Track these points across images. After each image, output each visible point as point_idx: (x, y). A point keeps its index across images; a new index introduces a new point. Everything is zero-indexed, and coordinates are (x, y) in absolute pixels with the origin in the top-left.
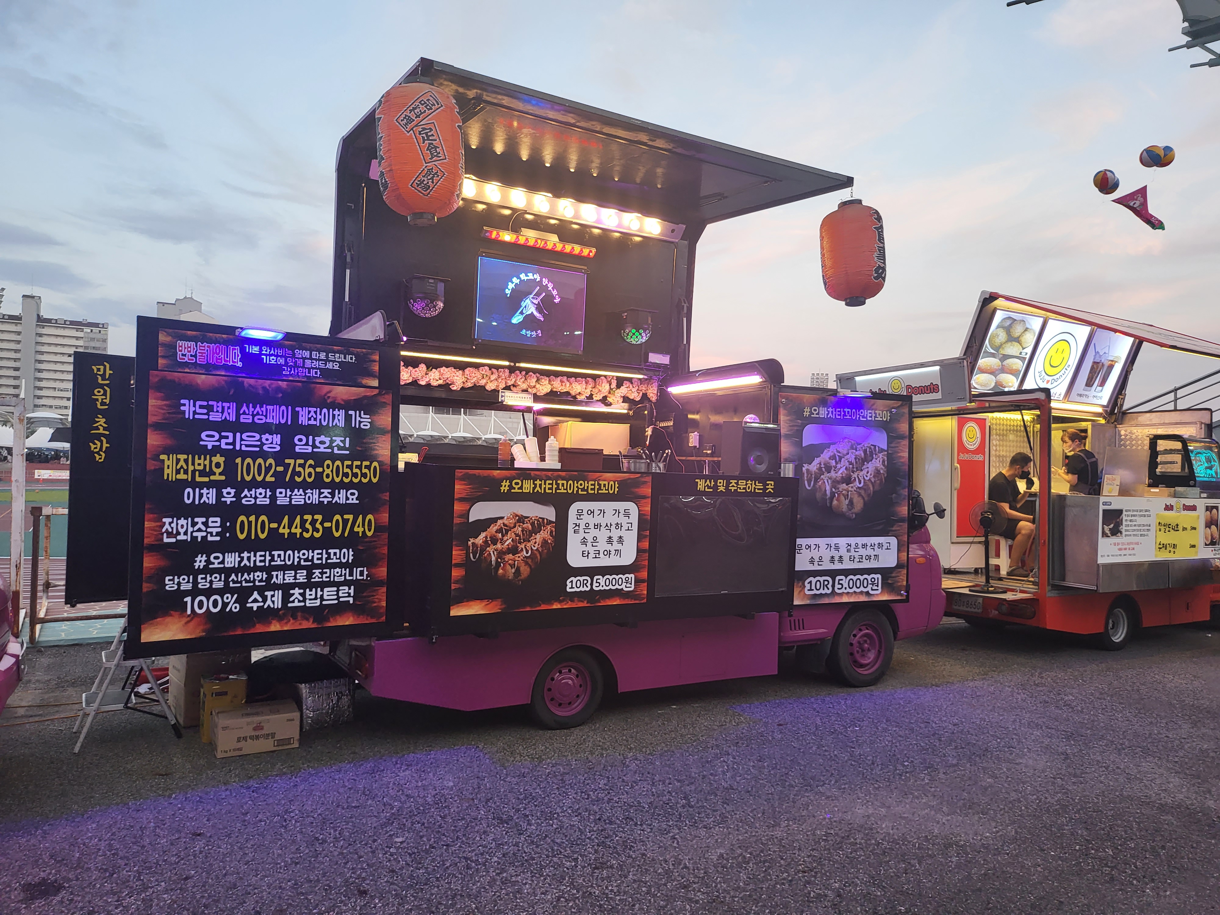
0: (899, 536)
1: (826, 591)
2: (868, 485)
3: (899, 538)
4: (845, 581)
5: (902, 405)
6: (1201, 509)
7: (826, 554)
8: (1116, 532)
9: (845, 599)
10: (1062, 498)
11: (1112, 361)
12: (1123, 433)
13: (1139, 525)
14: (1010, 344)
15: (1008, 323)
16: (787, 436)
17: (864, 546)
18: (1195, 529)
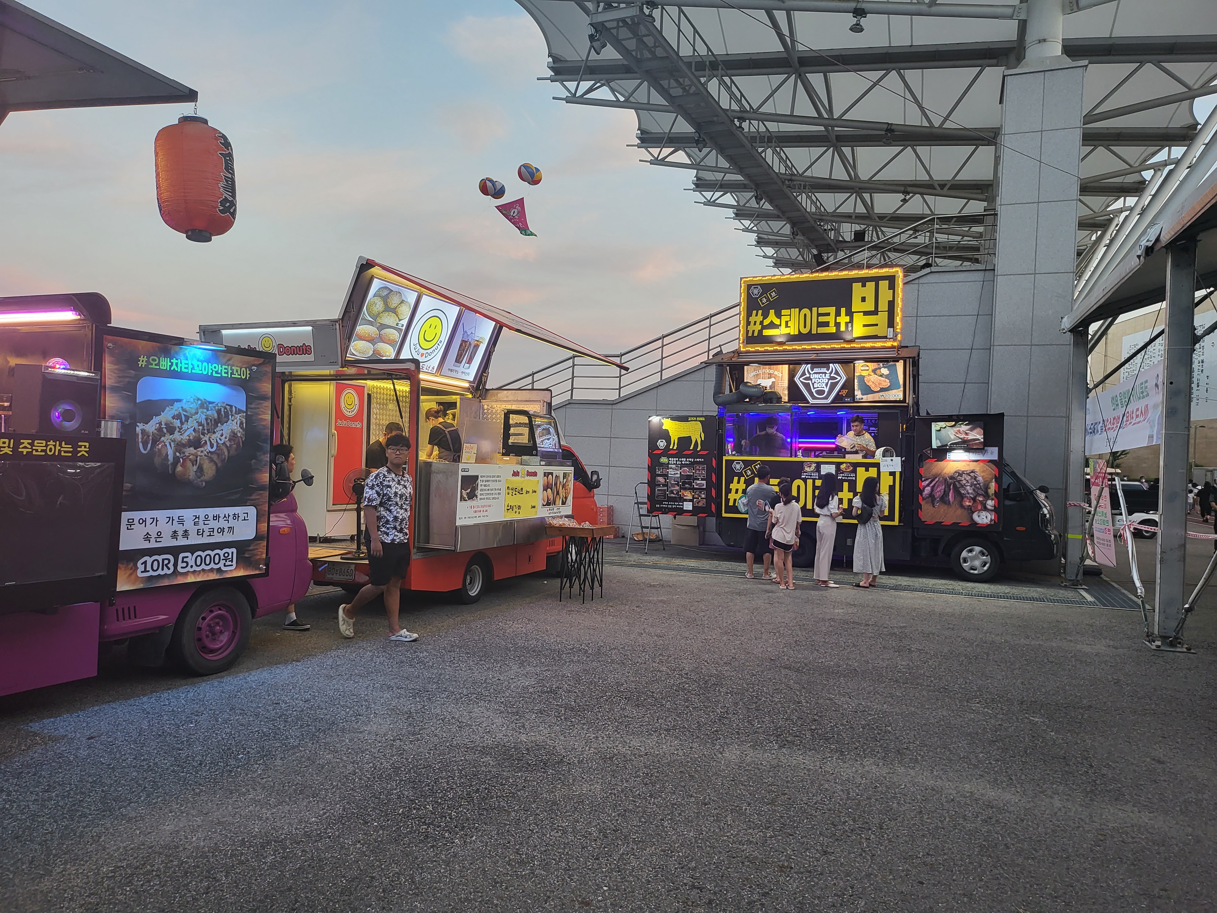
0: (258, 505)
1: (166, 571)
2: (222, 450)
3: (259, 508)
4: (191, 559)
5: (263, 363)
6: (540, 474)
7: (167, 529)
8: (472, 496)
9: (191, 579)
10: (428, 465)
11: (478, 341)
12: (486, 407)
13: (492, 490)
14: (387, 313)
15: (386, 292)
16: (114, 389)
17: (216, 518)
18: (535, 492)
